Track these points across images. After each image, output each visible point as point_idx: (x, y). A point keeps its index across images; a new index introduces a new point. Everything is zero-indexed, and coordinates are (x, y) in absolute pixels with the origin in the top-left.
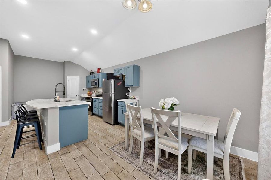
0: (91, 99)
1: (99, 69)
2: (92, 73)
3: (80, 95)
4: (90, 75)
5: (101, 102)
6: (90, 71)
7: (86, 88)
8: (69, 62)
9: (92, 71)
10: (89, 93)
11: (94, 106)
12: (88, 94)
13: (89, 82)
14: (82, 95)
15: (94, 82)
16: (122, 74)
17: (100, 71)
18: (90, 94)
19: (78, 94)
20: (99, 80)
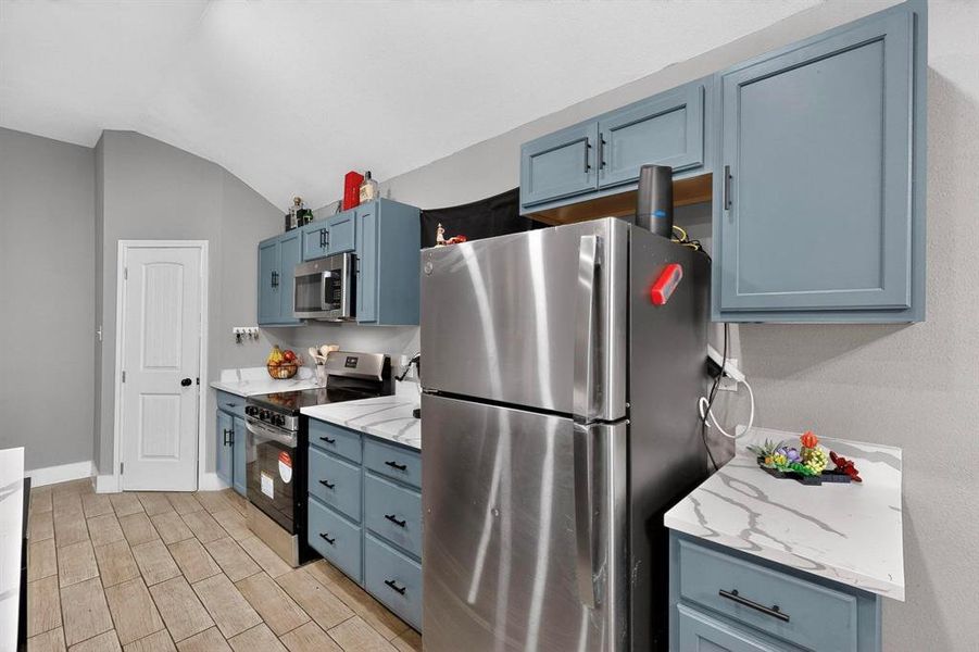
0: (292, 423)
1: (354, 182)
2: (304, 216)
3: (214, 373)
4: (288, 229)
5: (389, 470)
6: (286, 206)
7: (254, 329)
8: (131, 136)
9: (298, 202)
10: (280, 357)
11: (314, 486)
12: (274, 369)
13: (275, 284)
14: (229, 381)
15: (316, 278)
16: (666, 173)
17: (367, 192)
18: (289, 365)
19: (197, 367)
20: (359, 266)
